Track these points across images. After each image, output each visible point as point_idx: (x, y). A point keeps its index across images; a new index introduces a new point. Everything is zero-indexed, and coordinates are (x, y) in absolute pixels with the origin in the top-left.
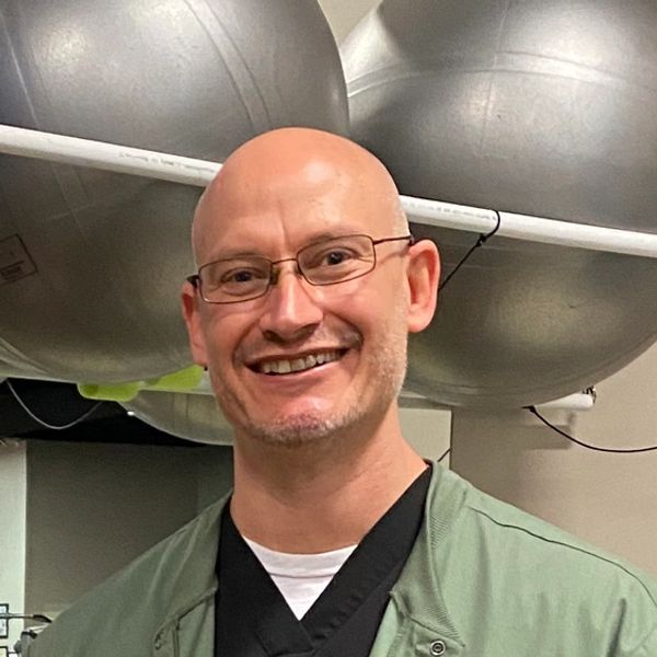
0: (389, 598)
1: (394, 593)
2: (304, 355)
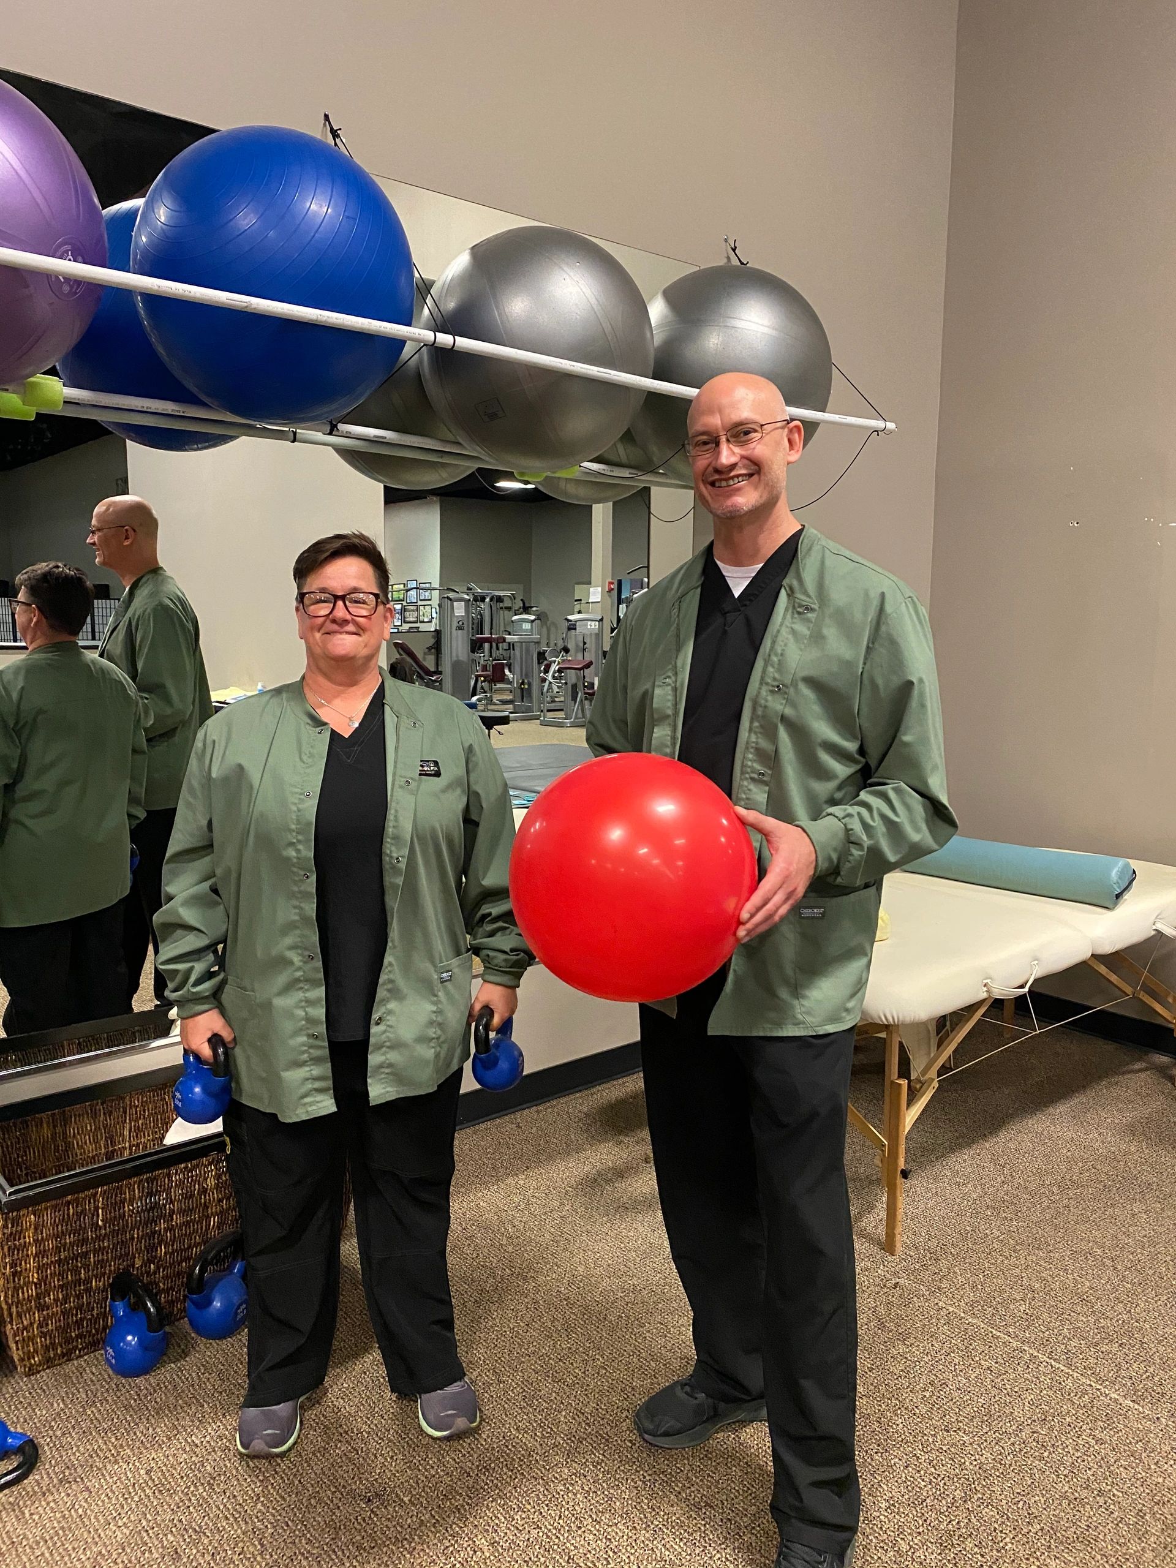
0: (781, 586)
1: (784, 583)
2: (732, 478)
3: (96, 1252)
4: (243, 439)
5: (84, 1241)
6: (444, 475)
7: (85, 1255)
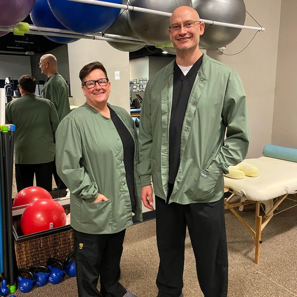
1: (198, 72)
2: (184, 38)
3: (41, 253)
4: (82, 39)
5: (38, 251)
6: (136, 48)
7: (38, 254)
